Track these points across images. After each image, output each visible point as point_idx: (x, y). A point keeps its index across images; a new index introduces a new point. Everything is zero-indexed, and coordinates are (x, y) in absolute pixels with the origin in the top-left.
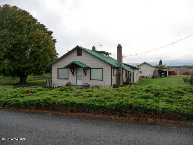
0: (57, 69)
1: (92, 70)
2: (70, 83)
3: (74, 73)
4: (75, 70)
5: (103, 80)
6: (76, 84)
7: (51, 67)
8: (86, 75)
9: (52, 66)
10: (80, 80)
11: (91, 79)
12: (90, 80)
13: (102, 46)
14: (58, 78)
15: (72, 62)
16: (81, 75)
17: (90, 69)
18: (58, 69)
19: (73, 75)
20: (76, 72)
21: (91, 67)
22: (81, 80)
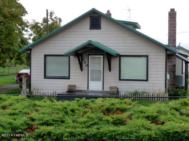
0: (43, 57)
1: (123, 59)
2: (75, 86)
3: (84, 65)
4: (86, 60)
5: (147, 80)
6: (86, 89)
7: (29, 52)
8: (110, 70)
9: (30, 50)
10: (96, 80)
11: (122, 78)
12: (120, 79)
13: (130, 10)
14: (45, 77)
15: (86, 41)
16: (100, 70)
17: (120, 56)
18: (46, 56)
19: (82, 70)
20: (87, 63)
21: (121, 54)
22: (100, 81)
